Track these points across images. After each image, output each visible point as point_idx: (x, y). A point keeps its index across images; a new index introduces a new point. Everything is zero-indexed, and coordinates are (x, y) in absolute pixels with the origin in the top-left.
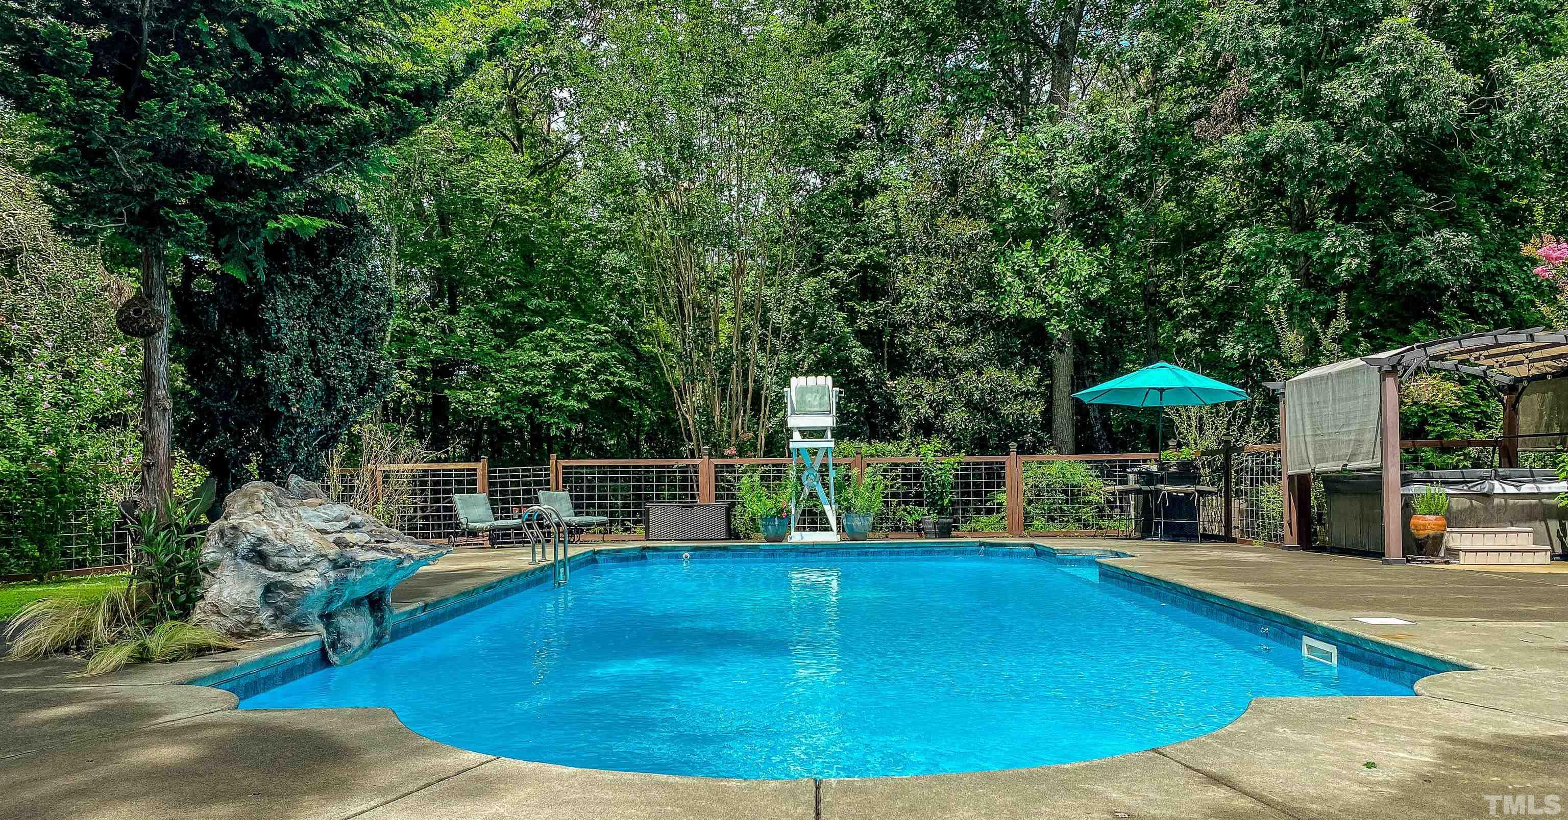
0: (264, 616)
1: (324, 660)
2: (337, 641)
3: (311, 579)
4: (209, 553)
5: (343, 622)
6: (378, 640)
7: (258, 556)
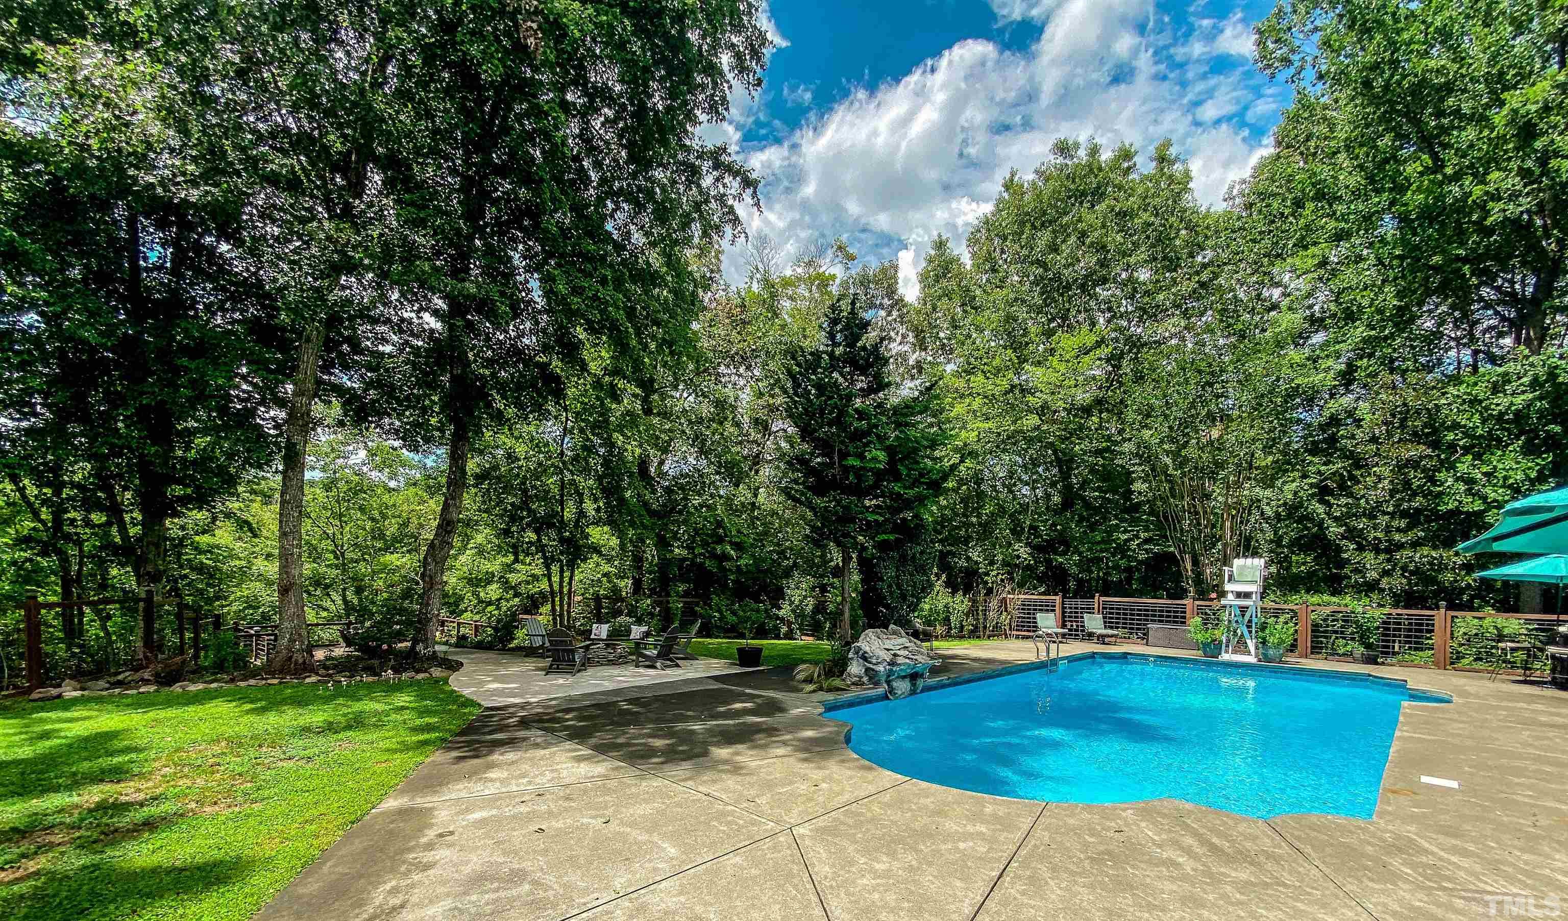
0: (865, 679)
1: (887, 698)
2: (892, 690)
3: (881, 668)
4: (851, 655)
5: (895, 684)
6: (913, 692)
7: (865, 658)
